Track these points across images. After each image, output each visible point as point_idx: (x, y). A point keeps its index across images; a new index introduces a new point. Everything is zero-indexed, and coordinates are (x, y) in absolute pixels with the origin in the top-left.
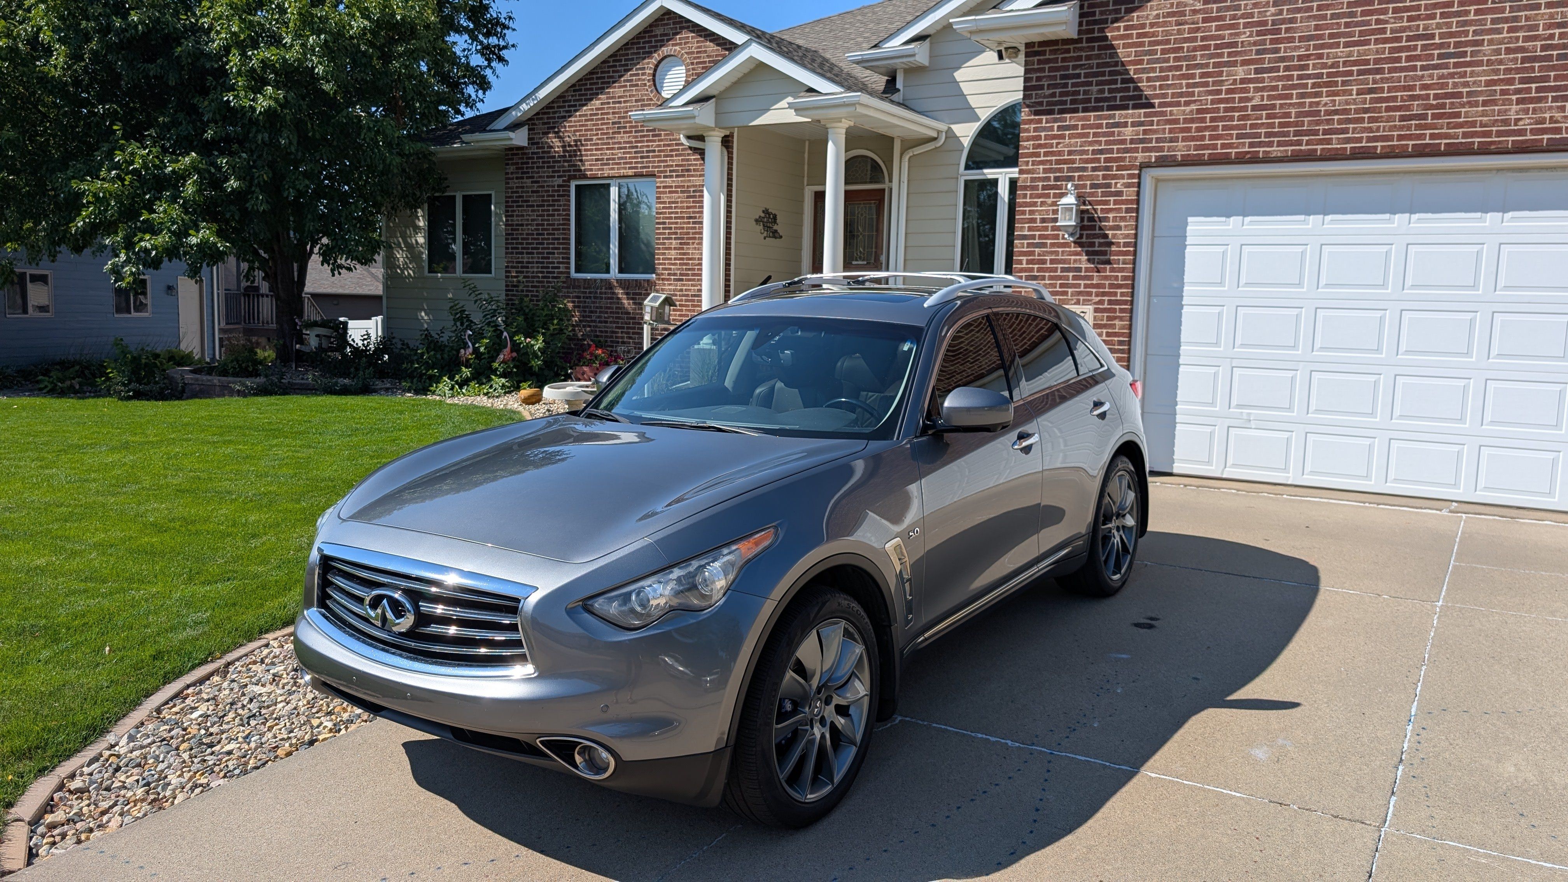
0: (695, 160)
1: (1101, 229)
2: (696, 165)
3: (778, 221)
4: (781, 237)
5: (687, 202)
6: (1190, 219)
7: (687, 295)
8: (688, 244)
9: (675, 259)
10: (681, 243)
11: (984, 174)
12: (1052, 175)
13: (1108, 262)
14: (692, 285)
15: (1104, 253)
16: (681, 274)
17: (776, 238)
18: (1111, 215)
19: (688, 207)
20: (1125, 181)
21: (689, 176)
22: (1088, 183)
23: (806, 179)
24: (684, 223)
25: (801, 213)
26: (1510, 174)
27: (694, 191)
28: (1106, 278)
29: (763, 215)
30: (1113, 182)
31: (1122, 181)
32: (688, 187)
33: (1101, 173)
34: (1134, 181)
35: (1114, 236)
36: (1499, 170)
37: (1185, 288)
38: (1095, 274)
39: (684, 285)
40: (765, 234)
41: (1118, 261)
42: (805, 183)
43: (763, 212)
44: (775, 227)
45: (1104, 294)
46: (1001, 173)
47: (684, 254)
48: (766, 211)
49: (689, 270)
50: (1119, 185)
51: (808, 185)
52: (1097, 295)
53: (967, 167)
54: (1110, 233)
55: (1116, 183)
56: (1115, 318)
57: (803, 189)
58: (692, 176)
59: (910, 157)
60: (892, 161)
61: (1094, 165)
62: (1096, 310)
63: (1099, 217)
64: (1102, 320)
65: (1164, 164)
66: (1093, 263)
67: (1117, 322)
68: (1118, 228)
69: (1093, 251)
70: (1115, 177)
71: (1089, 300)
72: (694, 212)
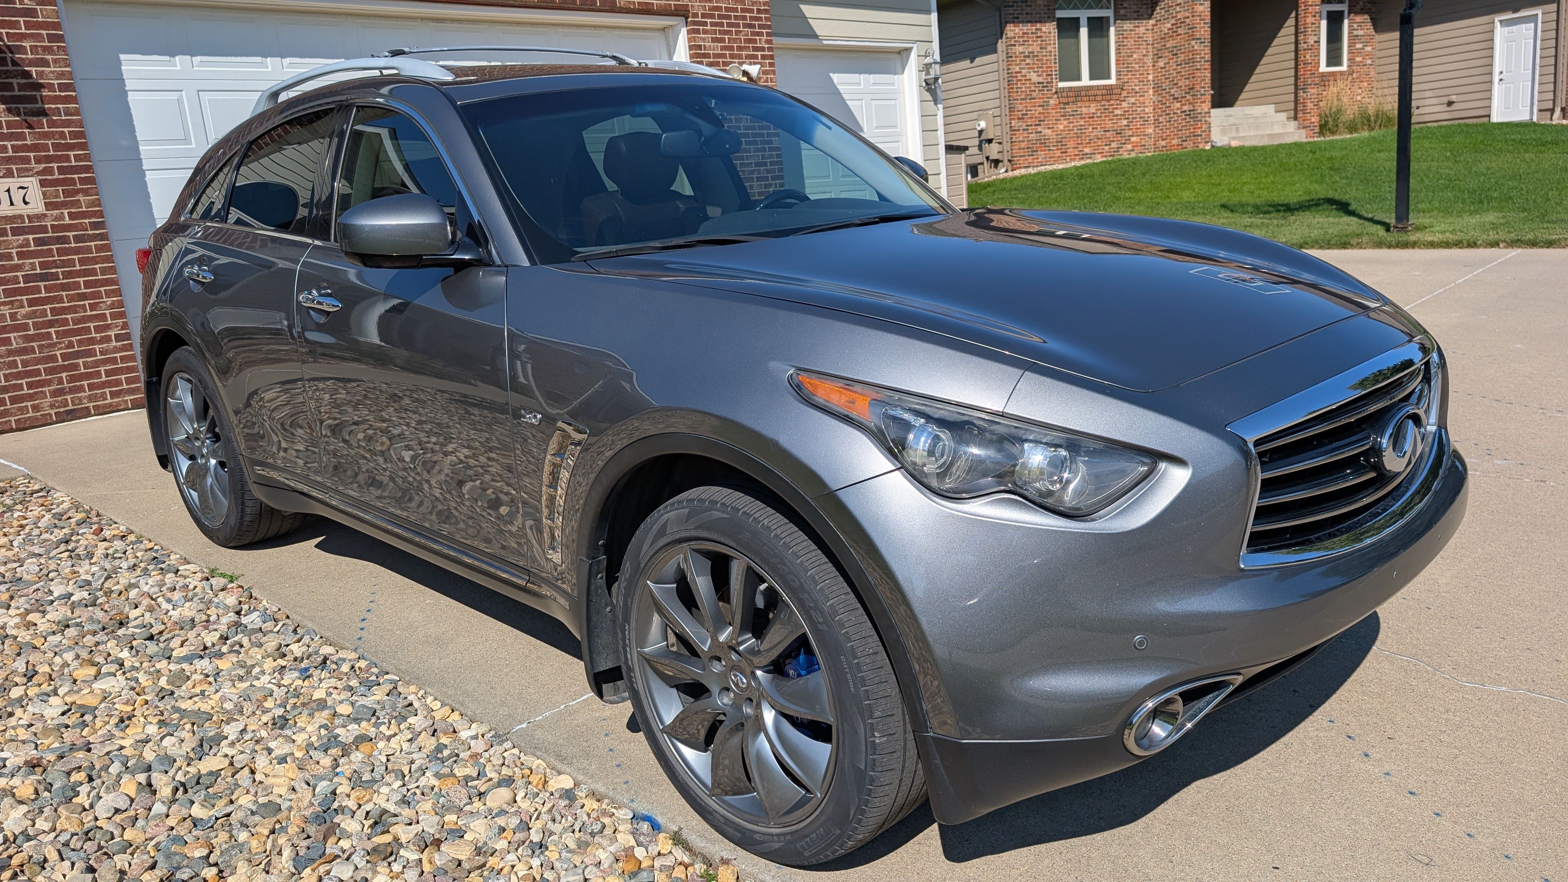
1: (14, 63)
6: (122, 57)
13: (43, 113)
15: (33, 99)
18: (27, 44)
28: (46, 135)
35: (41, 74)
38: (26, 131)
41: (58, 112)
45: (49, 159)
52: (38, 161)
54: (33, 70)
56: (77, 192)
62: (43, 183)
63: (8, 47)
64: (57, 196)
66: (19, 115)
67: (81, 197)
68: (45, 63)
69: (11, 96)
71: (27, 170)
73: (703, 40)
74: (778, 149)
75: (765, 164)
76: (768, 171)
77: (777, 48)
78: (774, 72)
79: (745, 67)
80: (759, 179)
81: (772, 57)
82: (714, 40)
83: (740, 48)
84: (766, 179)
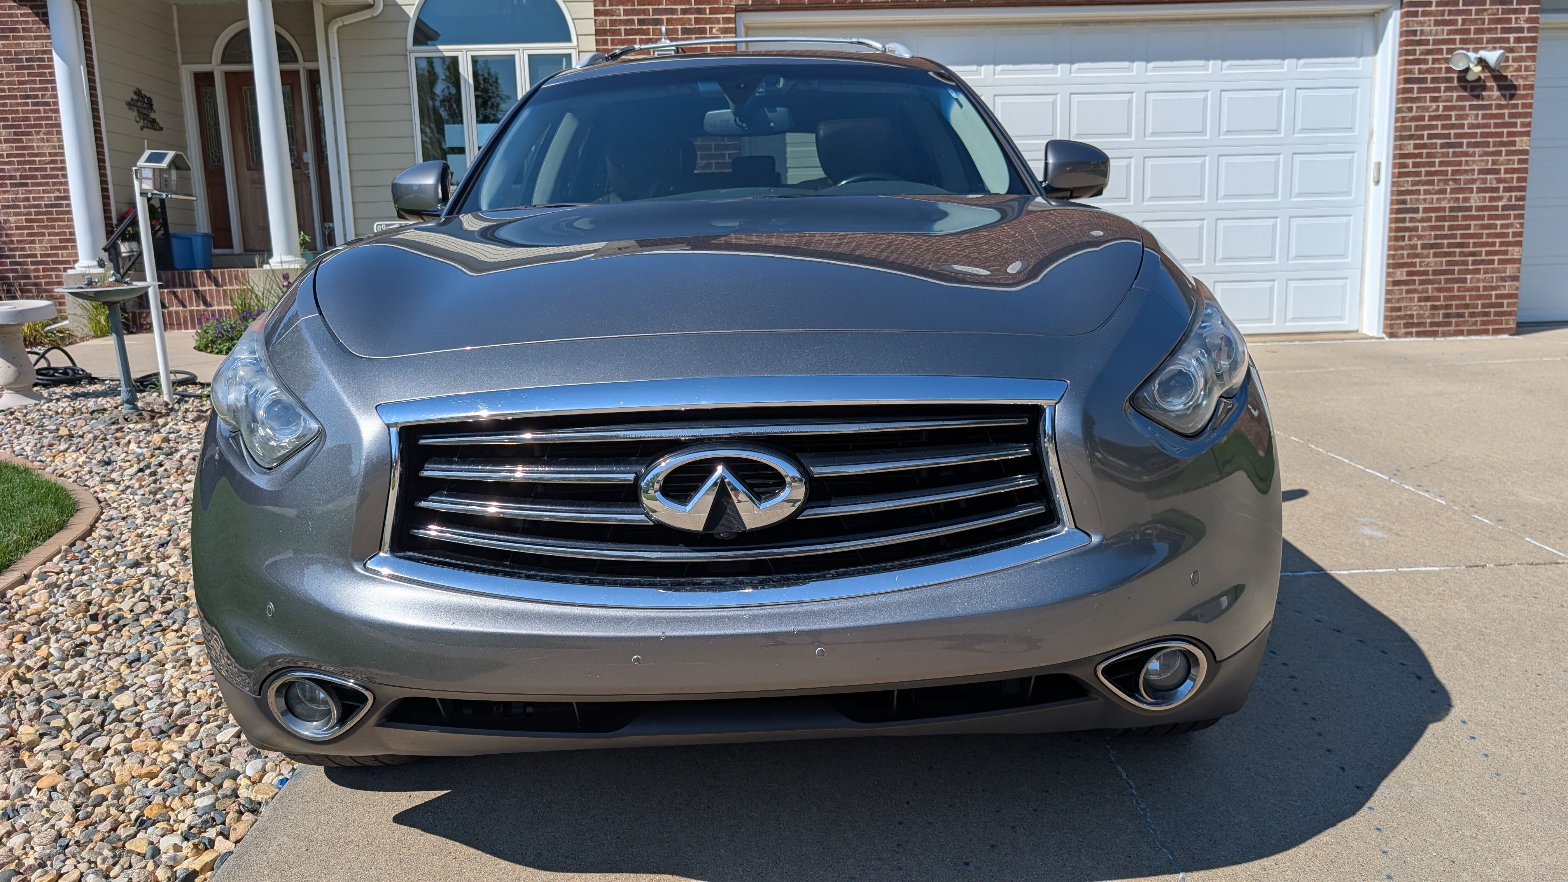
0: (22, 15)
2: (26, 22)
3: (155, 107)
4: (161, 129)
5: (18, 75)
7: (39, 206)
8: (29, 134)
9: (9, 156)
10: (15, 134)
11: (439, 51)
12: (635, 18)
14: (44, 191)
16: (22, 177)
17: (155, 130)
19: (21, 83)
20: (721, 26)
21: (15, 38)
22: (679, 27)
23: (179, 55)
24: (18, 105)
25: (179, 100)
26: (1073, 27)
27: (28, 60)
29: (135, 97)
30: (708, 26)
31: (717, 26)
32: (16, 53)
33: (692, 17)
34: (731, 26)
36: (1065, 23)
37: (788, 149)
39: (30, 192)
40: (141, 124)
42: (180, 60)
43: (135, 93)
44: (153, 115)
46: (461, 50)
47: (24, 148)
48: (138, 93)
49: (36, 169)
50: (714, 31)
51: (183, 63)
53: (416, 42)
55: (711, 29)
57: (177, 69)
58: (22, 38)
59: (339, 28)
60: (314, 35)
61: (683, 7)
65: (762, 7)
70: (708, 21)
72: (32, 90)
73: (1422, 23)
74: (1526, 152)
75: (1497, 171)
76: (1500, 181)
77: (1543, 29)
78: (1533, 59)
79: (1482, 54)
80: (1480, 190)
81: (1534, 40)
82: (1437, 23)
83: (1479, 31)
84: (1496, 190)
